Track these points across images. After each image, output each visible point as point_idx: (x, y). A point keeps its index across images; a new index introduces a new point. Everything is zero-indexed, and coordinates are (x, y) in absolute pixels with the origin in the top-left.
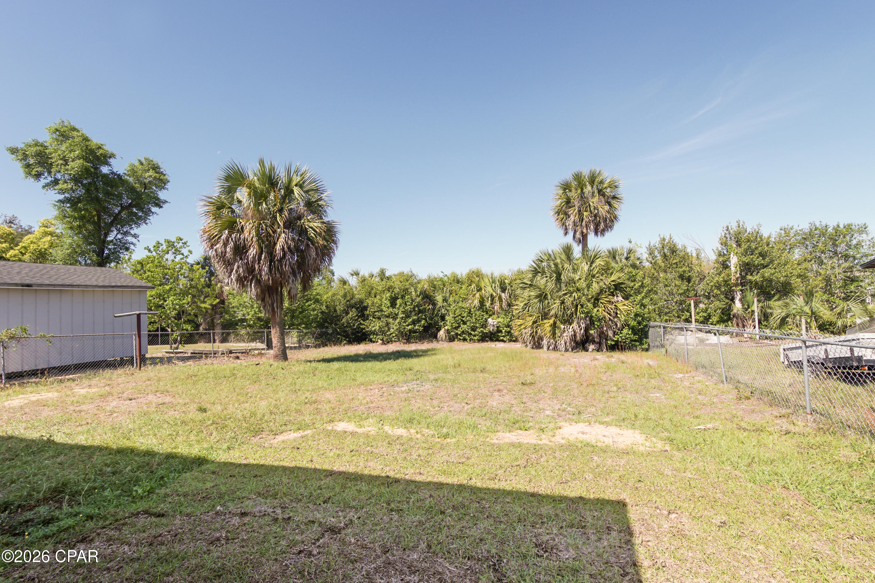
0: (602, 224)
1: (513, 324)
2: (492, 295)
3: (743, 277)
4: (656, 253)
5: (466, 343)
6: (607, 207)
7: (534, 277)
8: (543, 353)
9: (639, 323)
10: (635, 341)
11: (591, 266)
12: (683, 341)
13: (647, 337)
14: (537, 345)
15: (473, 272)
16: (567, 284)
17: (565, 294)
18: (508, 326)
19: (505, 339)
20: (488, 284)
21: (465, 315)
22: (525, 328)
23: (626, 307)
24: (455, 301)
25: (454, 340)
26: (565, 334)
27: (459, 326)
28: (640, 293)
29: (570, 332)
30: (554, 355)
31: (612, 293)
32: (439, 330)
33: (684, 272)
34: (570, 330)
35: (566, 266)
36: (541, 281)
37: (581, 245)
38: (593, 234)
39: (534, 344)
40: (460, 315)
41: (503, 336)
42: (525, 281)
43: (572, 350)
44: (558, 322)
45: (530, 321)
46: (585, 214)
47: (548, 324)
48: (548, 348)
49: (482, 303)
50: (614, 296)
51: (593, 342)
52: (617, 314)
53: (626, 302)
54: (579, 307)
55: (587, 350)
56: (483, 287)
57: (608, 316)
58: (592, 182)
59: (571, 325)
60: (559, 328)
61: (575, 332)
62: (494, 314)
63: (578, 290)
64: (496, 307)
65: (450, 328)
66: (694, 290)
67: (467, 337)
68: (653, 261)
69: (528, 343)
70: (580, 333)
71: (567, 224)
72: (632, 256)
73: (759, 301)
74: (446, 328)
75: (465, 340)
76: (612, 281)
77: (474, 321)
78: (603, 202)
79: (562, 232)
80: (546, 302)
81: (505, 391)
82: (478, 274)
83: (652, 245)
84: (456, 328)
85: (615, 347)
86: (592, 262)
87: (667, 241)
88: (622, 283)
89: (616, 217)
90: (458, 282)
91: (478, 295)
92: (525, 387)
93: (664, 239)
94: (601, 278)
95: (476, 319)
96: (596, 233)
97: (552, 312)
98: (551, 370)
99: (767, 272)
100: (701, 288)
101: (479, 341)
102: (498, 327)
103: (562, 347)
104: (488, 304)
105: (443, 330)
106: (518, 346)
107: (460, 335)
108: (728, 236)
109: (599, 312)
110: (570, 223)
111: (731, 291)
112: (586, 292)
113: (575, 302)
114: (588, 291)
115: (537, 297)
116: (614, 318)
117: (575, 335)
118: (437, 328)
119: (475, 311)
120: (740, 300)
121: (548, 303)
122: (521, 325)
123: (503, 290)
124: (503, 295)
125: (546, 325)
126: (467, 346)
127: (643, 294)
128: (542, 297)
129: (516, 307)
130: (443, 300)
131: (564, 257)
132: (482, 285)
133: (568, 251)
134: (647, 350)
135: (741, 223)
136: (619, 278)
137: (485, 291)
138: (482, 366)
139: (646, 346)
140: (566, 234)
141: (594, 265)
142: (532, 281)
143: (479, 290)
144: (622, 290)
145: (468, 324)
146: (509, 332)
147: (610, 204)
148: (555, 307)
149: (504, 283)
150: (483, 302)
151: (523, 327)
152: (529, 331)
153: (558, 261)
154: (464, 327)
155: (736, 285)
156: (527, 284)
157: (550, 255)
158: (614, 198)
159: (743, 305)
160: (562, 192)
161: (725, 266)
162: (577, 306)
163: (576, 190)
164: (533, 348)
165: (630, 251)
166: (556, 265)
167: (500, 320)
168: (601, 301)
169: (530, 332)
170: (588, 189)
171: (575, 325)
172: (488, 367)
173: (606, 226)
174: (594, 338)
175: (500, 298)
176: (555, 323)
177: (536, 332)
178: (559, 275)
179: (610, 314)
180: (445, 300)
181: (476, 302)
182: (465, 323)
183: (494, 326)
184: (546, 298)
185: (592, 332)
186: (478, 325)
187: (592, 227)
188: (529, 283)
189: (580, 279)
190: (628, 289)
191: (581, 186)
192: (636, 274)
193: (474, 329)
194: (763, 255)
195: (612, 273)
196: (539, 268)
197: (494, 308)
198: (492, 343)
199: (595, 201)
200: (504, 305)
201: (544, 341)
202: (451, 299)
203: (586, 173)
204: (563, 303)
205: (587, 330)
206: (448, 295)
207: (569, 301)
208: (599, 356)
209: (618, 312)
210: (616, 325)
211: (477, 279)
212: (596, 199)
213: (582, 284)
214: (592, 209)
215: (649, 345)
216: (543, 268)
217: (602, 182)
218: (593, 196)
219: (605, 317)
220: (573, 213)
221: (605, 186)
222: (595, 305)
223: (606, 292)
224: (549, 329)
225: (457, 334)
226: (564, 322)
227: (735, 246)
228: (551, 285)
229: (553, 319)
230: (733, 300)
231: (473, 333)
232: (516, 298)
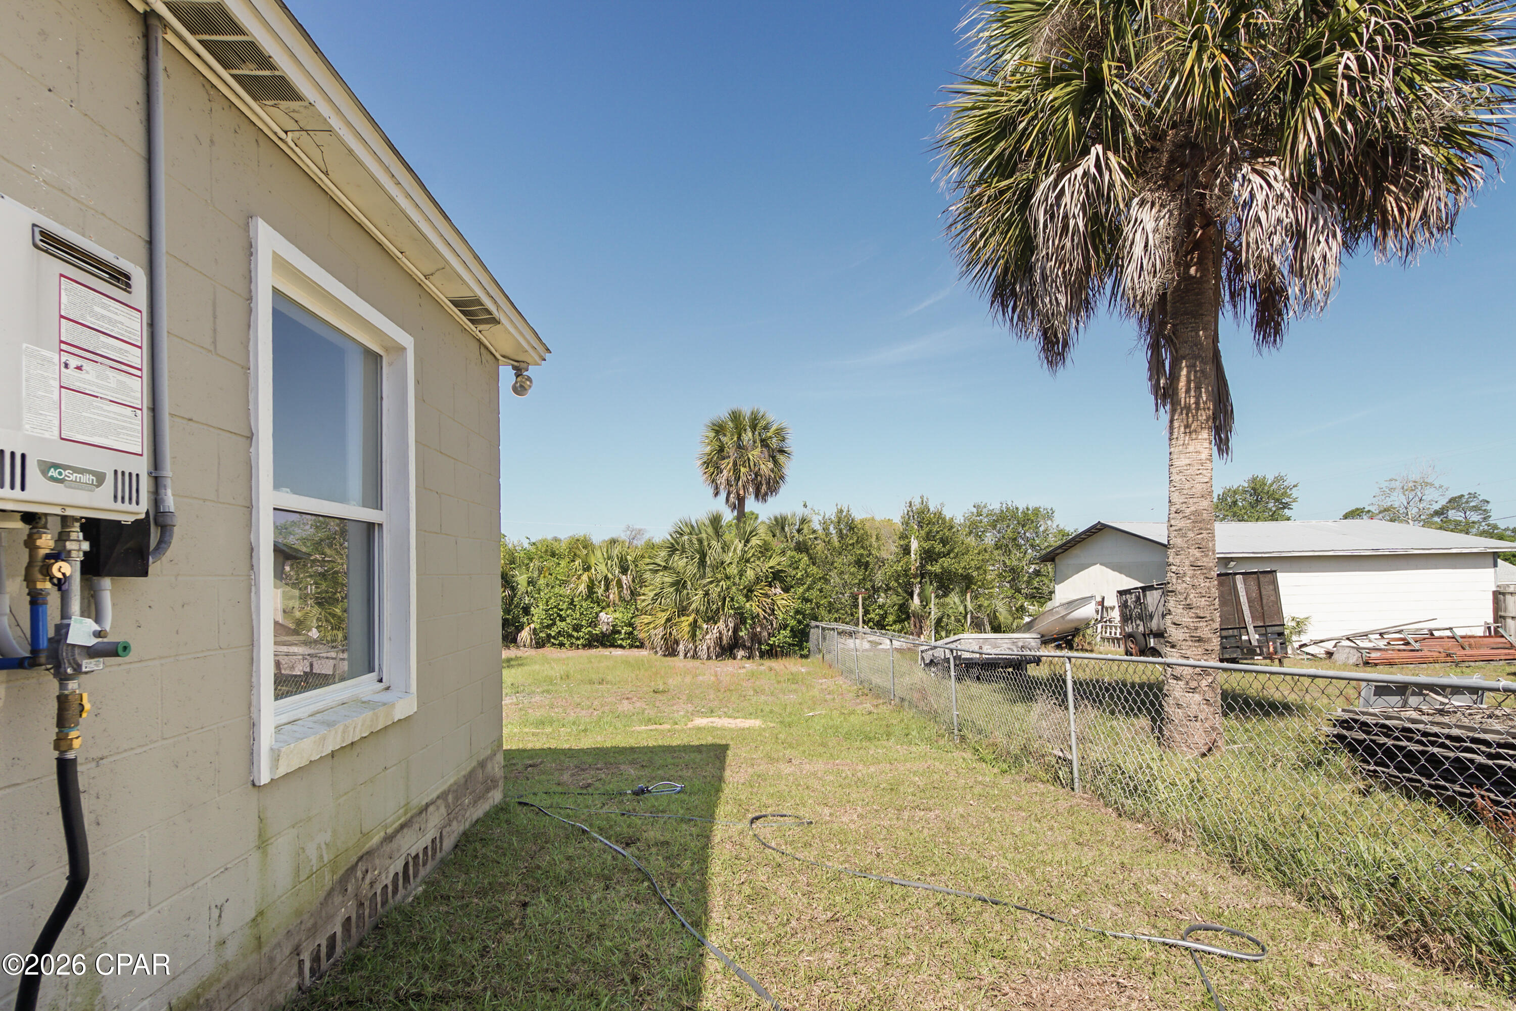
0: (764, 486)
1: (637, 621)
2: (606, 577)
3: (922, 566)
4: (831, 528)
5: (564, 649)
6: (771, 465)
7: (670, 556)
8: (679, 662)
9: (800, 622)
10: (794, 645)
11: (745, 546)
12: (852, 646)
13: (807, 641)
14: (671, 651)
15: (578, 540)
16: (715, 568)
17: (711, 582)
18: (630, 625)
19: (624, 644)
20: (601, 560)
21: (565, 607)
22: (654, 628)
23: (784, 602)
24: (547, 585)
25: (543, 646)
26: (708, 637)
27: (554, 624)
28: (802, 585)
29: (715, 633)
30: (691, 663)
31: (770, 583)
32: (520, 629)
33: (862, 555)
34: (715, 631)
35: (714, 543)
36: (679, 562)
37: (735, 513)
38: (753, 496)
39: (667, 649)
40: (555, 607)
41: (622, 639)
42: (658, 561)
43: (717, 657)
44: (700, 620)
45: (662, 617)
46: (743, 470)
47: (686, 622)
48: (686, 654)
49: (591, 588)
50: (771, 586)
51: (744, 647)
52: (773, 610)
53: (785, 595)
54: (728, 599)
55: (735, 658)
56: (592, 564)
57: (761, 613)
58: (754, 427)
59: (716, 623)
60: (700, 628)
61: (720, 633)
62: (608, 606)
63: (728, 578)
64: (611, 596)
65: (538, 627)
66: (871, 580)
67: (565, 641)
68: (827, 540)
69: (658, 649)
70: (727, 635)
71: (719, 482)
72: (805, 527)
73: (937, 596)
74: (532, 626)
75: (562, 645)
76: (771, 568)
77: (578, 616)
78: (767, 456)
79: (711, 491)
80: (685, 592)
81: (635, 699)
82: (587, 544)
83: (827, 517)
84: (549, 627)
85: (771, 653)
86: (747, 541)
87: (844, 514)
88: (782, 571)
89: (782, 478)
90: (553, 555)
91: (585, 577)
92: (657, 695)
93: (841, 511)
94: (757, 562)
95: (581, 614)
96: (757, 496)
97: (694, 606)
98: (688, 679)
99: (946, 562)
100: (879, 577)
101: (584, 646)
102: (613, 626)
103: (703, 654)
104: (600, 591)
105: (527, 629)
106: (644, 653)
107: (554, 638)
108: (911, 514)
109: (752, 606)
110: (722, 480)
111: (911, 585)
112: (737, 580)
113: (722, 594)
114: (740, 579)
115: (672, 585)
116: (769, 615)
117: (721, 638)
118: (517, 627)
119: (580, 601)
120: (919, 595)
121: (688, 594)
122: (649, 623)
123: (624, 571)
124: (624, 577)
125: (684, 624)
126: (564, 653)
127: (805, 586)
128: (679, 585)
129: (643, 597)
130: (529, 583)
131: (710, 530)
132: (592, 561)
133: (716, 521)
134: (805, 657)
135: (925, 500)
136: (779, 564)
137: (596, 570)
138: (601, 676)
139: (805, 652)
140: (717, 494)
141: (749, 546)
142: (667, 561)
143: (587, 569)
144: (782, 581)
145: (568, 620)
146: (631, 633)
147: (775, 462)
148: (697, 600)
149: (626, 559)
150: (593, 588)
151: (652, 626)
152: (660, 631)
153: (704, 535)
154: (561, 625)
155: (915, 576)
156: (659, 565)
157: (692, 526)
158: (782, 451)
159: (921, 602)
160: (714, 434)
161: (906, 550)
162: (725, 599)
163: (732, 435)
164: (665, 655)
165: (803, 521)
166: (700, 541)
167: (617, 615)
168: (756, 593)
169: (661, 634)
170: (747, 436)
171: (721, 624)
172: (609, 678)
173: (769, 488)
174: (744, 641)
175: (619, 584)
176: (695, 621)
177: (670, 633)
178: (703, 556)
179: (764, 611)
180: (531, 582)
181: (582, 588)
182: (563, 619)
183: (608, 624)
184: (684, 586)
185: (741, 634)
186: (584, 623)
187: (751, 489)
188: (663, 564)
189: (731, 563)
190: (789, 579)
191: (739, 430)
192: (800, 560)
193: (577, 628)
194: (944, 542)
195: (771, 557)
196: (678, 544)
197: (608, 597)
198: (605, 650)
199: (755, 454)
200: (626, 593)
201: (681, 646)
202: (542, 582)
203: (746, 411)
204: (707, 594)
205: (736, 630)
206: (536, 574)
207: (714, 591)
208: (749, 665)
209: (776, 608)
210: (772, 625)
211: (585, 552)
212: (757, 452)
213: (733, 570)
214: (752, 464)
215: (809, 651)
216: (683, 546)
217: (766, 428)
218: (754, 447)
219: (758, 614)
220: (727, 466)
221: (769, 434)
222: (748, 598)
223: (762, 581)
224: (687, 629)
225: (549, 636)
226: (708, 620)
227: (916, 527)
228: (692, 569)
229: (693, 615)
230: (911, 595)
231: (575, 634)
232: (643, 583)
